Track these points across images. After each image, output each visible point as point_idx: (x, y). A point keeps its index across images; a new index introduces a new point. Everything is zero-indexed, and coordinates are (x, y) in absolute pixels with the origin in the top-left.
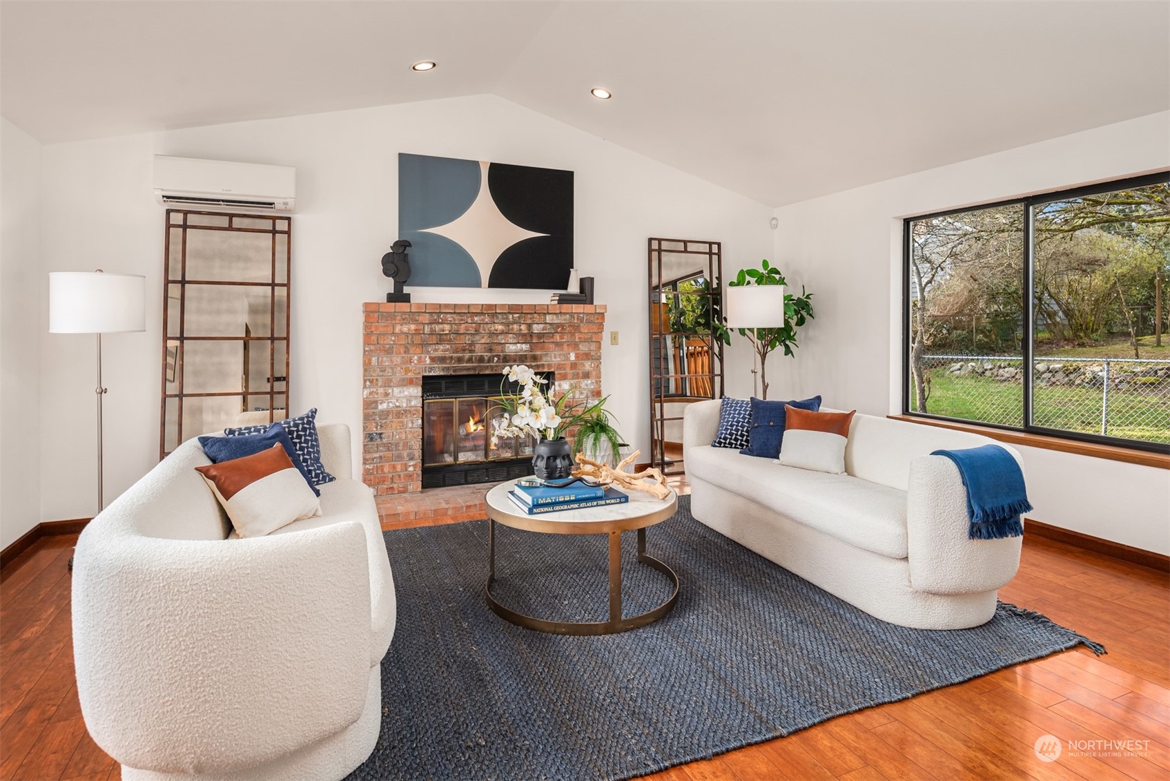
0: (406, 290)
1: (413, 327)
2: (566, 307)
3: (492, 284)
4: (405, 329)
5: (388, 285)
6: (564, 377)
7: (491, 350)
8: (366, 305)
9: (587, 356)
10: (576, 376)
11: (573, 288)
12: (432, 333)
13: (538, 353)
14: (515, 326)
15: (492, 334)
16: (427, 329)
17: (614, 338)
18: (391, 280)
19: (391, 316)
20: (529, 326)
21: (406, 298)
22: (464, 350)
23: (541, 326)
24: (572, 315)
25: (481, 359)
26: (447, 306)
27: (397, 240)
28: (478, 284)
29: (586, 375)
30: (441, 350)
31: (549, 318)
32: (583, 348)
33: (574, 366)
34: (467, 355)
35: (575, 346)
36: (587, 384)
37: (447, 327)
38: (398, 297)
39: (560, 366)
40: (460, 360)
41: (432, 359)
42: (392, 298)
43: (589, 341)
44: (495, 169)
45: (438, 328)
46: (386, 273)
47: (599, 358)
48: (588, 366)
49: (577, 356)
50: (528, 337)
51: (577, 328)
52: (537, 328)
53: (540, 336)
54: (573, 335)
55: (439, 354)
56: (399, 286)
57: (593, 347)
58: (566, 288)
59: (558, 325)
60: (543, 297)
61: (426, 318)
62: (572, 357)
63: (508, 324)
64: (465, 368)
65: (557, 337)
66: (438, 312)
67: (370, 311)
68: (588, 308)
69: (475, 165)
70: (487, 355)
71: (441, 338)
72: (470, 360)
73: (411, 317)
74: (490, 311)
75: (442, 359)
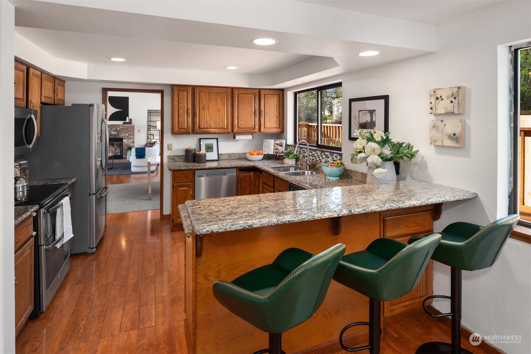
2: (124, 125)
3: (109, 120)
6: (125, 139)
9: (131, 135)
10: (128, 139)
11: (127, 121)
13: (119, 134)
14: (113, 129)
17: (139, 131)
20: (116, 129)
23: (119, 129)
24: (126, 126)
29: (131, 139)
31: (120, 127)
32: (130, 133)
33: (127, 137)
35: (128, 133)
36: (131, 140)
39: (124, 137)
43: (131, 131)
47: (134, 135)
48: (131, 137)
49: (128, 135)
50: (116, 131)
51: (128, 129)
52: (118, 129)
53: (119, 130)
54: (127, 130)
57: (132, 133)
58: (126, 121)
59: (123, 129)
60: (120, 123)
62: (127, 135)
63: (111, 128)
65: (123, 131)
68: (130, 125)
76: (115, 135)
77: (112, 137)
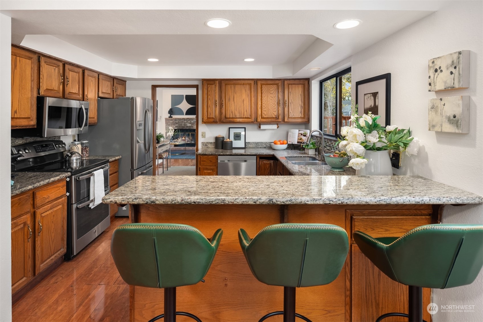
0: (172, 116)
1: (172, 121)
3: (186, 115)
4: (171, 122)
5: (169, 115)
7: (185, 125)
8: (165, 118)
12: (175, 122)
13: (193, 126)
14: (188, 122)
15: (185, 123)
16: (174, 122)
18: (169, 114)
19: (169, 120)
20: (191, 121)
21: (172, 117)
22: (180, 125)
25: (183, 127)
26: (177, 118)
27: (171, 108)
28: (184, 115)
30: (177, 125)
31: (194, 120)
34: (181, 126)
37: (177, 122)
38: (170, 117)
40: (180, 127)
41: (175, 126)
42: (169, 117)
44: (186, 96)
45: (176, 122)
46: (169, 113)
50: (191, 123)
52: (192, 122)
53: (193, 123)
55: (176, 126)
56: (170, 115)
60: (193, 116)
61: (174, 120)
63: (187, 121)
64: (181, 128)
66: (176, 119)
67: (166, 119)
69: (183, 95)
70: (184, 126)
71: (177, 123)
72: (181, 127)
73: (172, 120)
74: (184, 119)
75: (177, 127)
76: (190, 127)
77: (188, 129)
